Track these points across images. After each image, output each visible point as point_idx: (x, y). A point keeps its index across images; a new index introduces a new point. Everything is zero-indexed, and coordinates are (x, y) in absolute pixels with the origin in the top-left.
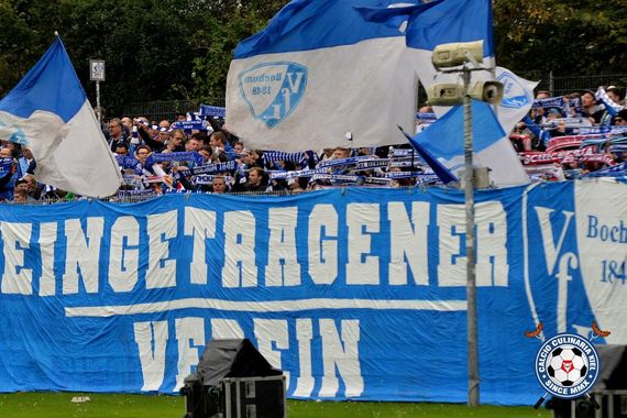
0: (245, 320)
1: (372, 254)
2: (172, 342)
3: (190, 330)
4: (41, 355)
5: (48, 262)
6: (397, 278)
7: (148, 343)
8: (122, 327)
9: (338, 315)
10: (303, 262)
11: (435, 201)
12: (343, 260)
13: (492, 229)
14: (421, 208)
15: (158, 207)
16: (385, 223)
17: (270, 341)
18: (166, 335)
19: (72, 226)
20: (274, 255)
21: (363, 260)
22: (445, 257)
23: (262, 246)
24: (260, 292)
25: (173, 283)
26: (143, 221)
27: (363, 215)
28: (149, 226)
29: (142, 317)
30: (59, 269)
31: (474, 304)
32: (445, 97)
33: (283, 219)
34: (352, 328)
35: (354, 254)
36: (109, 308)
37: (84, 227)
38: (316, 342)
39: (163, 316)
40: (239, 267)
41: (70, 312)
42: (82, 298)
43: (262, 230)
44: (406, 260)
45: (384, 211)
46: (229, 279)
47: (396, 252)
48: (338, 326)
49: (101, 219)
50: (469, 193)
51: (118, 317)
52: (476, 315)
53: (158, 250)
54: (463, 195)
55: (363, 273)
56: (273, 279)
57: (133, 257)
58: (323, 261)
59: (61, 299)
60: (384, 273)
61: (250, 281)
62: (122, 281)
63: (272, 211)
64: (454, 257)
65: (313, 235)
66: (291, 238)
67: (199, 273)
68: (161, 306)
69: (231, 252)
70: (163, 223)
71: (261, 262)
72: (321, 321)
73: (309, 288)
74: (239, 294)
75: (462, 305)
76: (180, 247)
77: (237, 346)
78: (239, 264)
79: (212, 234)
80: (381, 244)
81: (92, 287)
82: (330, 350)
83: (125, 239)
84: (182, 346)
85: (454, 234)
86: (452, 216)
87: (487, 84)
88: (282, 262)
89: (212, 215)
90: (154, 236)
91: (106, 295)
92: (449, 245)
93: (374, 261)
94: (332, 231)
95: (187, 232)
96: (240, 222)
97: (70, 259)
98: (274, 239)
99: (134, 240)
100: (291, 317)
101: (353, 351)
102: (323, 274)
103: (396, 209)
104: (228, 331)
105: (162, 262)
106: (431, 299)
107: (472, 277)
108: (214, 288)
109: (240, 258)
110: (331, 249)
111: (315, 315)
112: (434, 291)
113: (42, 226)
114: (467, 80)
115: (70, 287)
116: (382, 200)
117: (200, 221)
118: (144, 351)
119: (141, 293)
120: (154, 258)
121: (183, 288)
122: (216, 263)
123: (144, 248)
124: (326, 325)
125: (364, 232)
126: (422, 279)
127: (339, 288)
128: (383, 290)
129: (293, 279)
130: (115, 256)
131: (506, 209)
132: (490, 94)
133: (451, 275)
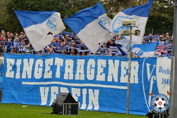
0: (69, 88)
1: (103, 73)
2: (50, 93)
3: (55, 89)
4: (15, 94)
5: (18, 70)
6: (110, 79)
7: (43, 92)
8: (37, 88)
9: (93, 88)
10: (85, 74)
11: (121, 60)
12: (96, 74)
13: (135, 68)
14: (117, 62)
15: (48, 57)
16: (107, 65)
17: (75, 94)
18: (48, 91)
19: (25, 61)
20: (78, 71)
21: (101, 74)
22: (122, 75)
23: (75, 69)
24: (74, 81)
25: (51, 77)
26: (44, 60)
27: (102, 62)
28: (46, 62)
29: (42, 86)
30: (21, 72)
31: (129, 87)
32: (125, 33)
33: (81, 62)
34: (97, 92)
35: (99, 73)
36: (34, 83)
37: (29, 61)
38: (87, 95)
39: (48, 86)
40: (69, 74)
41: (23, 83)
42: (27, 80)
43: (75, 65)
44: (112, 75)
45: (107, 62)
46: (66, 77)
47: (110, 73)
48: (94, 91)
49: (33, 59)
50: (130, 59)
51: (36, 85)
52: (130, 91)
53: (48, 68)
54: (128, 59)
55: (101, 78)
56: (77, 78)
57: (41, 70)
58: (90, 74)
59: (21, 80)
60: (106, 78)
61: (71, 78)
62: (38, 76)
63: (78, 60)
64: (125, 75)
65: (88, 67)
66: (83, 67)
67: (58, 75)
68: (48, 83)
69: (67, 70)
70: (49, 61)
71: (74, 73)
72: (89, 89)
73: (86, 81)
74: (68, 81)
75: (126, 88)
76: (53, 68)
77: (67, 95)
78: (69, 73)
79: (62, 65)
80: (106, 71)
81: (30, 77)
82: (91, 98)
83: (39, 65)
84: (52, 94)
85: (125, 69)
86: (125, 64)
87: (136, 31)
88: (80, 73)
89: (62, 60)
90: (47, 65)
91: (33, 79)
92: (124, 72)
93: (104, 75)
94: (93, 66)
95: (56, 64)
96: (70, 62)
97: (24, 69)
98: (78, 67)
99: (41, 65)
100: (81, 88)
101: (97, 98)
102: (90, 77)
103: (111, 61)
104: (65, 91)
105: (48, 72)
106: (118, 86)
107: (129, 80)
108: (62, 79)
109: (69, 72)
110: (93, 71)
111: (88, 88)
112: (119, 83)
113: (18, 60)
114: (131, 29)
115: (24, 77)
116: (107, 59)
117: (59, 61)
118: (42, 95)
119: (42, 79)
120: (46, 70)
121: (53, 78)
122: (62, 73)
123: (44, 68)
124: (90, 91)
125: (102, 67)
126: (116, 80)
127: (94, 81)
128: (106, 83)
129: (82, 78)
130: (36, 69)
131: (139, 63)
132: (137, 33)
133: (124, 80)
